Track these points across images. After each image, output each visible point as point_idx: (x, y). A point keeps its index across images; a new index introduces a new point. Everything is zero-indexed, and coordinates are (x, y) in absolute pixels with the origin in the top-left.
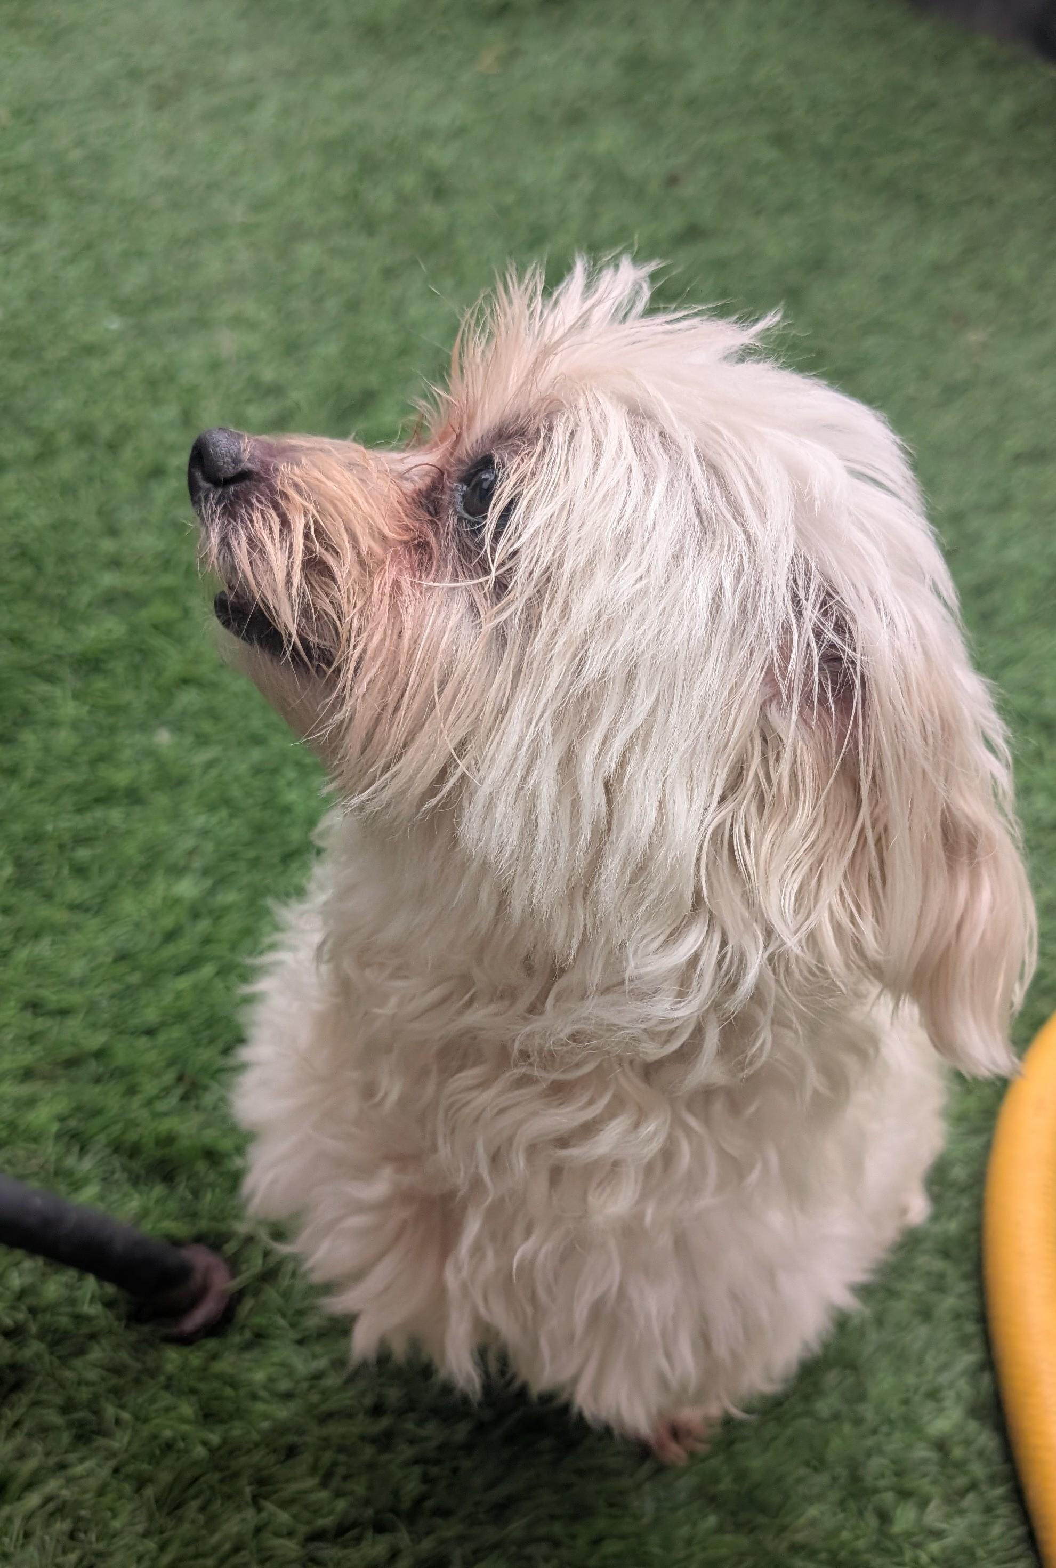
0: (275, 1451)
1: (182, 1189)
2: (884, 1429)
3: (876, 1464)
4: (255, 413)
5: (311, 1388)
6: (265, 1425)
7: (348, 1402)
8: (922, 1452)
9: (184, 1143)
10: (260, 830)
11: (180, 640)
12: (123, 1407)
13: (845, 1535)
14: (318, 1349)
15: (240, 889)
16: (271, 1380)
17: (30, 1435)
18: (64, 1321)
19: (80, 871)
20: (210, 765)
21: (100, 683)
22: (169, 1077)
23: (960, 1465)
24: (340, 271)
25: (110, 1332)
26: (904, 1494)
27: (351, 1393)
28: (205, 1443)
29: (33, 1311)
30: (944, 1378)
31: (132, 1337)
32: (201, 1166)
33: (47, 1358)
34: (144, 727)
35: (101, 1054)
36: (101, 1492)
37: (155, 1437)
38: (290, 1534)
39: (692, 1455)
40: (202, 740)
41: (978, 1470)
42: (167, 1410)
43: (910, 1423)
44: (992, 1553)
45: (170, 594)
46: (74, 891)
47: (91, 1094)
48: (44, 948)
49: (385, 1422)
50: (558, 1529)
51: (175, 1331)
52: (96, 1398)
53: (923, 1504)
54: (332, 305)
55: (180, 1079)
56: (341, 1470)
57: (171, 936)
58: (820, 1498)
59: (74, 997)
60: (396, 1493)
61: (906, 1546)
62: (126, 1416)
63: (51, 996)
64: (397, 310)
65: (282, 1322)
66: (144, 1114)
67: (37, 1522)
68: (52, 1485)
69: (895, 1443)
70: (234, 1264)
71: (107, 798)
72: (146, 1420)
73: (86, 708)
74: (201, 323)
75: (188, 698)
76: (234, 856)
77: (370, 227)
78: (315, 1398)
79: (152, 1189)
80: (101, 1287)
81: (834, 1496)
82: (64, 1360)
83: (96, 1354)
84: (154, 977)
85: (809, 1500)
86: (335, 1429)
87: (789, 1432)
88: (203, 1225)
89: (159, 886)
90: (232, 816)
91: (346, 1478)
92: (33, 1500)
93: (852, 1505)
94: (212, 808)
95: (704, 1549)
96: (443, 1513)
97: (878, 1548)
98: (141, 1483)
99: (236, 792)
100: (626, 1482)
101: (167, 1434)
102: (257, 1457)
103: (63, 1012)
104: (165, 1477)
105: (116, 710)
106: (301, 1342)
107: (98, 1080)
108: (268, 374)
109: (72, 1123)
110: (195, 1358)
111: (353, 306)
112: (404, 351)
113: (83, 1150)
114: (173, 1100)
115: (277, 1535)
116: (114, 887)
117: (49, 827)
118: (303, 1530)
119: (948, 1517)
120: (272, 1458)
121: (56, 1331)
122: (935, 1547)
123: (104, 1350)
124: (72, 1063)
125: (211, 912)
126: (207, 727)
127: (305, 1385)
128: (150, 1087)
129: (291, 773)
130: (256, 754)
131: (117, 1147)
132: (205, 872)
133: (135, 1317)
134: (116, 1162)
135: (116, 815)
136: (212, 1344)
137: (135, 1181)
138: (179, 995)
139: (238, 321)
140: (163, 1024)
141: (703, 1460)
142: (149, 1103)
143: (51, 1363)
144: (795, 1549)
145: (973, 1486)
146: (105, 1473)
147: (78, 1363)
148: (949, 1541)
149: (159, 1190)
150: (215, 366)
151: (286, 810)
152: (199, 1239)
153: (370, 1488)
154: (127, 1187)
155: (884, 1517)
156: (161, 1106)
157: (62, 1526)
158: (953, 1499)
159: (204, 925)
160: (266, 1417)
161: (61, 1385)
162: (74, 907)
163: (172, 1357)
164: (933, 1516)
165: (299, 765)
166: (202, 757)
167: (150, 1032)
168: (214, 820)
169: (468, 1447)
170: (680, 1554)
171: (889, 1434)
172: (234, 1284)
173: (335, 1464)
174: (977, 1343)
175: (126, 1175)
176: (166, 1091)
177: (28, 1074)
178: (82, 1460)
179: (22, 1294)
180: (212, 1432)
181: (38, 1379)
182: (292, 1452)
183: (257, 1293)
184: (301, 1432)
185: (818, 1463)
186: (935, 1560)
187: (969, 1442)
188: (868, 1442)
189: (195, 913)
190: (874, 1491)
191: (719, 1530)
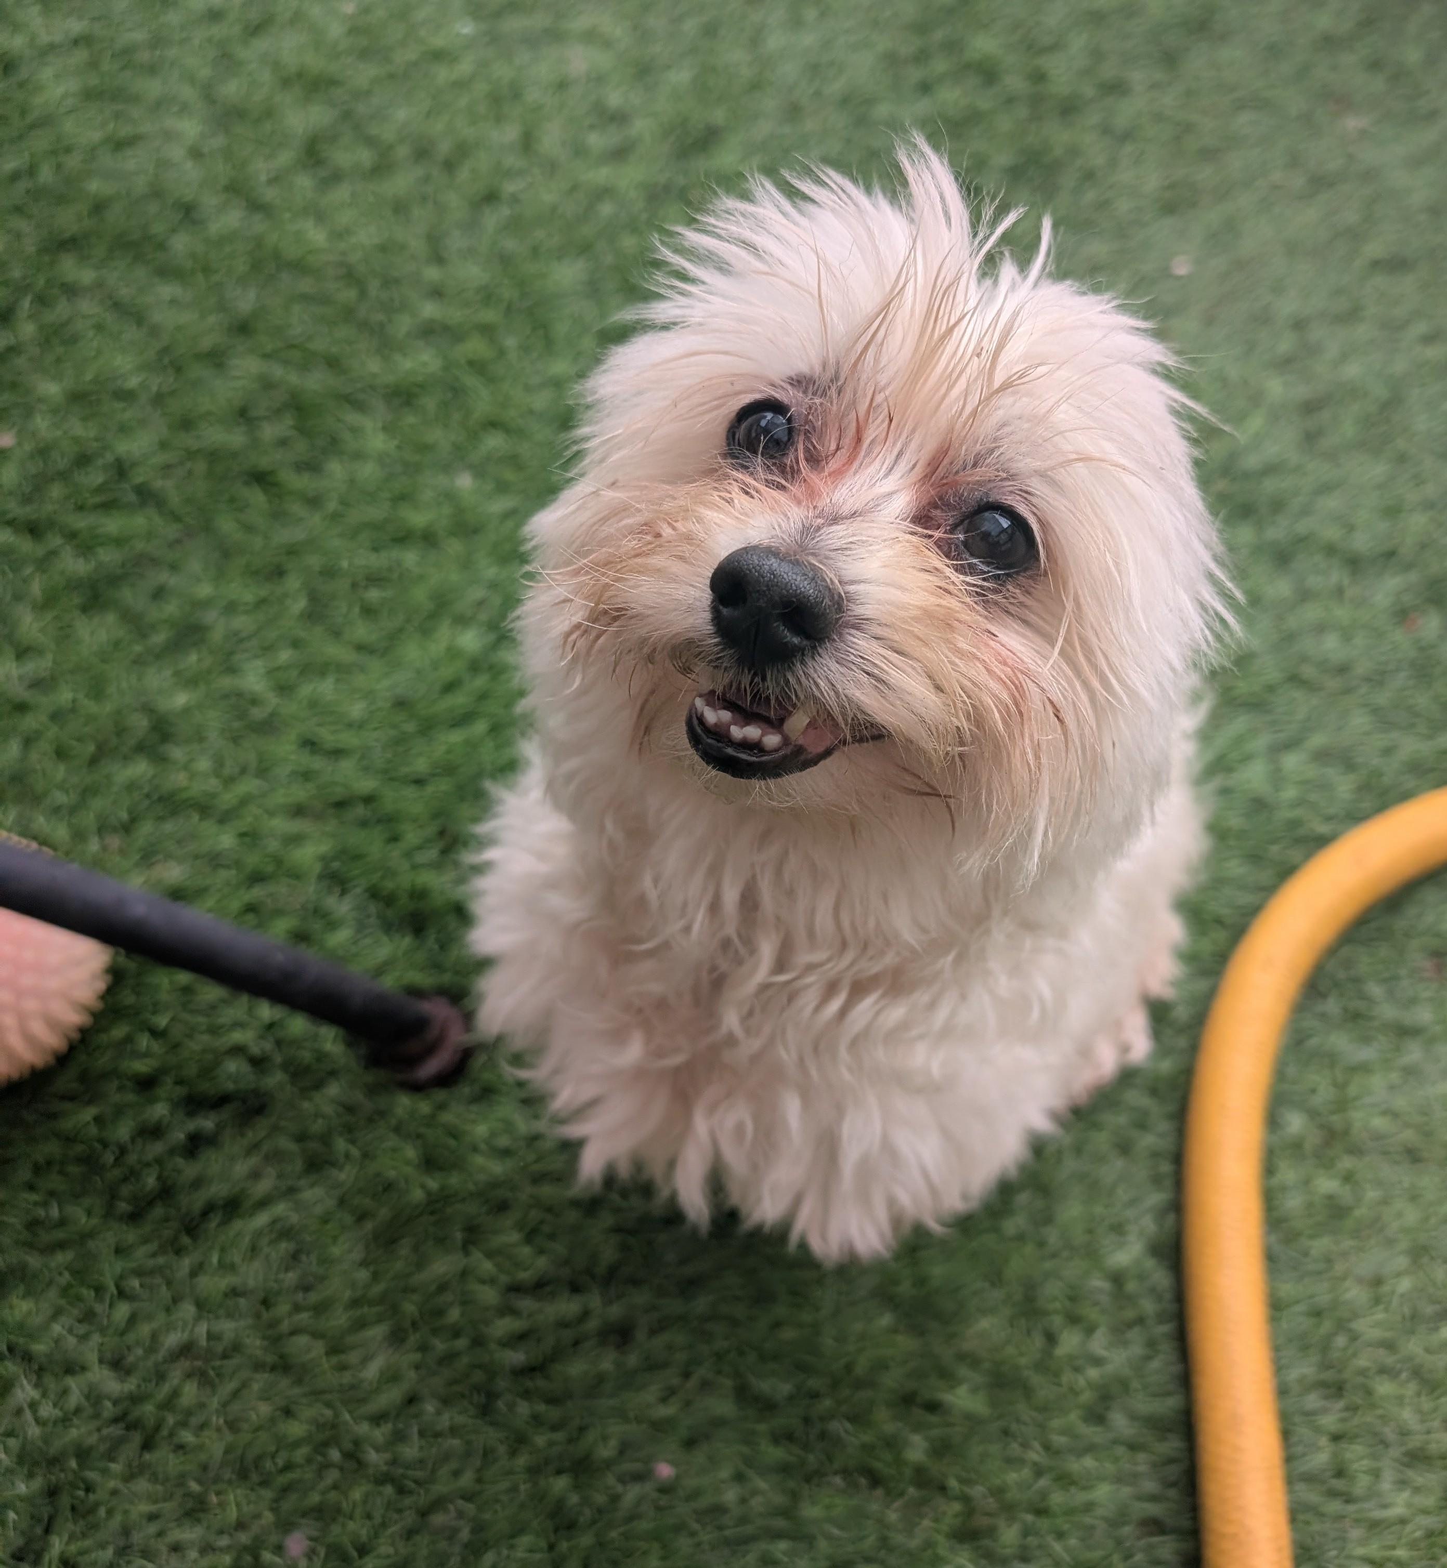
1: (431, 941)
2: (1065, 1254)
3: (1052, 1287)
4: (596, 141)
6: (481, 1178)
8: (1098, 1283)
11: (491, 380)
12: (353, 1142)
16: (492, 1135)
17: (264, 1160)
18: (306, 1056)
19: (369, 612)
20: (506, 516)
21: (410, 419)
22: (431, 830)
23: (1132, 1299)
25: (348, 1071)
26: (1074, 1320)
28: (424, 1188)
29: (280, 1043)
30: (1130, 1213)
31: (369, 1078)
33: (288, 1088)
34: (447, 468)
35: (369, 800)
36: (325, 1220)
37: (379, 1175)
38: (492, 1282)
40: (502, 487)
41: (1148, 1306)
42: (394, 1150)
43: (1092, 1253)
44: (1147, 1386)
45: (487, 330)
46: (362, 631)
47: (356, 838)
48: (328, 687)
51: (411, 1077)
52: (329, 1131)
53: (1090, 1330)
54: (691, 26)
55: (442, 833)
57: (450, 687)
58: (993, 1311)
59: (349, 739)
61: (1067, 1369)
62: (355, 1151)
63: (328, 736)
64: (756, 39)
66: (404, 864)
67: (265, 1242)
68: (280, 1208)
69: (1073, 1269)
71: (403, 537)
72: (373, 1158)
73: (395, 443)
74: (554, 35)
75: (494, 442)
79: (403, 936)
81: (1007, 1312)
82: (304, 1092)
83: (333, 1090)
84: (428, 727)
85: (984, 1311)
88: (446, 978)
89: (444, 634)
93: (1023, 1323)
97: (1039, 1367)
98: (362, 1217)
101: (391, 1173)
102: (470, 1206)
103: (337, 753)
104: (385, 1213)
105: (423, 448)
107: (364, 824)
108: (614, 99)
109: (335, 866)
110: (424, 1106)
111: (711, 30)
112: (756, 86)
113: (343, 892)
114: (432, 854)
115: (480, 1281)
116: (401, 630)
117: (345, 563)
118: (505, 1280)
119: (1111, 1346)
120: (484, 1210)
121: (299, 1064)
122: (1093, 1373)
123: (341, 1087)
124: (342, 804)
125: (490, 668)
127: (524, 1144)
128: (412, 836)
131: (374, 893)
133: (374, 1061)
134: (373, 908)
135: (410, 558)
136: (442, 1094)
137: (388, 927)
138: (452, 748)
139: (593, 37)
140: (432, 775)
142: (408, 854)
143: (292, 1093)
144: (962, 1357)
145: (1140, 1321)
146: (331, 1203)
147: (316, 1096)
148: (1109, 1368)
149: (408, 940)
150: (562, 85)
152: (442, 992)
153: (571, 1249)
154: (379, 933)
155: (1051, 1338)
156: (420, 858)
157: (287, 1247)
158: (1120, 1331)
160: (483, 1170)
161: (299, 1115)
162: (360, 647)
163: (403, 1103)
164: (1098, 1344)
167: (419, 782)
170: (852, 1347)
171: (1068, 1260)
172: (469, 1039)
174: (1168, 1184)
175: (380, 921)
176: (427, 843)
177: (299, 811)
178: (311, 1187)
180: (432, 1178)
181: (279, 1107)
184: (514, 1188)
185: (996, 1278)
186: (1091, 1385)
187: (1141, 1277)
188: (1048, 1265)
189: (475, 666)
190: (1046, 1313)
191: (894, 1331)
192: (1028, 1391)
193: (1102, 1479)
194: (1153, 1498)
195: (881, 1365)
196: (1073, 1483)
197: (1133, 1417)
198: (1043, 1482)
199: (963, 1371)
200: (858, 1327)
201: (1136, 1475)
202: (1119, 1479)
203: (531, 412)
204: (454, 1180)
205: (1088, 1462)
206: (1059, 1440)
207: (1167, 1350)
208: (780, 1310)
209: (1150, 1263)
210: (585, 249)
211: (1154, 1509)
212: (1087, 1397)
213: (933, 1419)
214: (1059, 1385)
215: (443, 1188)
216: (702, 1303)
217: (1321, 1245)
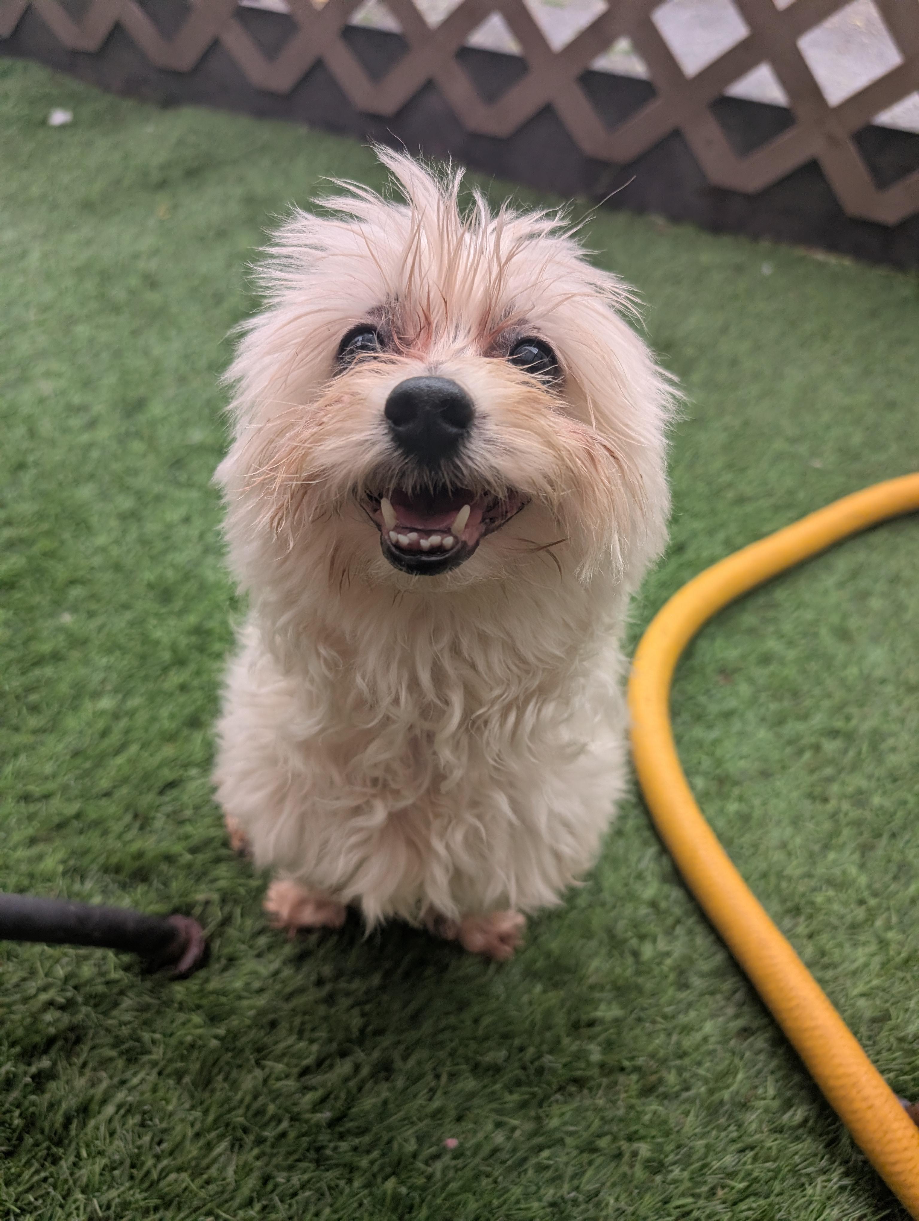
0: (262, 1027)
1: (156, 883)
2: (619, 904)
3: (621, 925)
4: (74, 423)
5: (274, 981)
6: (252, 1013)
7: (300, 983)
8: (644, 911)
9: (150, 855)
10: (143, 658)
11: (62, 559)
12: (154, 1032)
13: (618, 970)
14: (271, 956)
15: (142, 695)
16: (247, 984)
17: (95, 1070)
18: (100, 988)
19: (34, 709)
20: (100, 628)
21: (17, 595)
22: (128, 818)
23: (667, 912)
24: (104, 337)
25: (132, 986)
26: (642, 938)
27: (300, 977)
28: (216, 1037)
29: (76, 988)
30: (643, 865)
31: (148, 984)
32: (164, 867)
33: (93, 1015)
34: (52, 615)
35: (78, 816)
36: (154, 1090)
37: (181, 1043)
38: (287, 1076)
39: (516, 950)
40: (91, 614)
41: (678, 911)
42: (184, 1024)
43: (632, 897)
44: (701, 955)
45: (49, 534)
46: (33, 722)
47: (78, 842)
48: (23, 760)
49: (328, 988)
50: (453, 1020)
51: (177, 972)
52: (134, 1030)
53: (654, 940)
54: (105, 356)
55: (136, 816)
56: (308, 1027)
57: (104, 734)
58: (596, 954)
59: (51, 786)
60: (347, 1029)
61: (654, 966)
62: (157, 1036)
63: (35, 789)
64: (146, 353)
65: (243, 947)
66: (119, 844)
67: (116, 1124)
68: (120, 1096)
69: (628, 910)
70: (202, 922)
71: (39, 661)
72: (171, 1035)
73: (11, 612)
74: (24, 379)
75: (76, 592)
76: (131, 676)
77: (116, 309)
78: (278, 987)
79: (136, 888)
80: (119, 959)
81: (604, 951)
82: (105, 1013)
83: (127, 1002)
84: (100, 760)
85: (591, 957)
86: (299, 1001)
87: (567, 922)
88: (176, 901)
89: (88, 707)
90: (123, 654)
91: (313, 1030)
92: (110, 1110)
93: (616, 953)
94: (109, 651)
95: (540, 1004)
96: (379, 1032)
97: (638, 973)
98: (179, 1075)
99: (122, 640)
100: (484, 979)
101: (189, 1038)
102: (253, 1034)
103: (47, 797)
104: (195, 1067)
105: (31, 609)
106: (259, 956)
107: (81, 832)
108: (77, 399)
109: (72, 862)
110: (193, 984)
111: (118, 354)
112: (156, 373)
113: (83, 878)
114: (134, 831)
115: (279, 1079)
116: (59, 713)
117: (7, 688)
118: (296, 1071)
119: (670, 942)
120: (262, 1033)
121: (96, 996)
122: (669, 962)
123: (131, 999)
124: (60, 826)
125: (126, 713)
126: (94, 606)
127: (271, 981)
128: (116, 827)
129: (153, 621)
130: (128, 615)
131: (106, 869)
132: (116, 691)
133: (146, 972)
134: (107, 879)
135: (48, 671)
136: (202, 974)
137: (124, 886)
138: (120, 767)
139: (48, 374)
140: (114, 787)
141: (523, 952)
142: (119, 837)
143: (97, 1018)
144: (592, 988)
145: (678, 921)
146: (153, 1077)
147: (115, 1013)
148: (676, 954)
149: (141, 889)
150: (42, 401)
151: (157, 643)
152: (176, 911)
153: (330, 1031)
154: (119, 892)
155: (636, 954)
156: (129, 836)
157: (133, 1121)
158: (670, 932)
159: (124, 723)
160: (251, 1008)
161: (108, 1031)
162: (35, 732)
163: (179, 990)
164: (662, 945)
165: (157, 615)
166: (93, 624)
167: (107, 794)
168: (112, 659)
169: (383, 988)
170: (527, 1012)
171: (623, 905)
172: (206, 933)
173: (303, 1023)
174: (653, 841)
175: (116, 885)
176: (128, 827)
177: (32, 841)
178: (135, 1074)
179: (67, 979)
180: (218, 1028)
181: (91, 1033)
182: (273, 1024)
183: (221, 935)
184: (276, 1010)
185: (588, 935)
186: (672, 969)
187: (667, 897)
188: (612, 914)
189: (116, 716)
190: (625, 941)
191: (545, 991)
192: (639, 989)
193: (704, 1020)
194: (737, 1016)
195: (548, 1014)
196: (692, 1029)
197: (702, 975)
198: (675, 1038)
199: (597, 995)
200: (525, 998)
201: (722, 1008)
202: (713, 1016)
203: (92, 568)
204: (235, 1022)
205: (692, 1014)
206: (668, 1010)
207: (699, 930)
208: (476, 1009)
209: (666, 888)
210: (91, 477)
211: (740, 1023)
212: (672, 977)
213: (597, 1029)
214: (654, 977)
215: (228, 1031)
216: (427, 1027)
217: (747, 839)
